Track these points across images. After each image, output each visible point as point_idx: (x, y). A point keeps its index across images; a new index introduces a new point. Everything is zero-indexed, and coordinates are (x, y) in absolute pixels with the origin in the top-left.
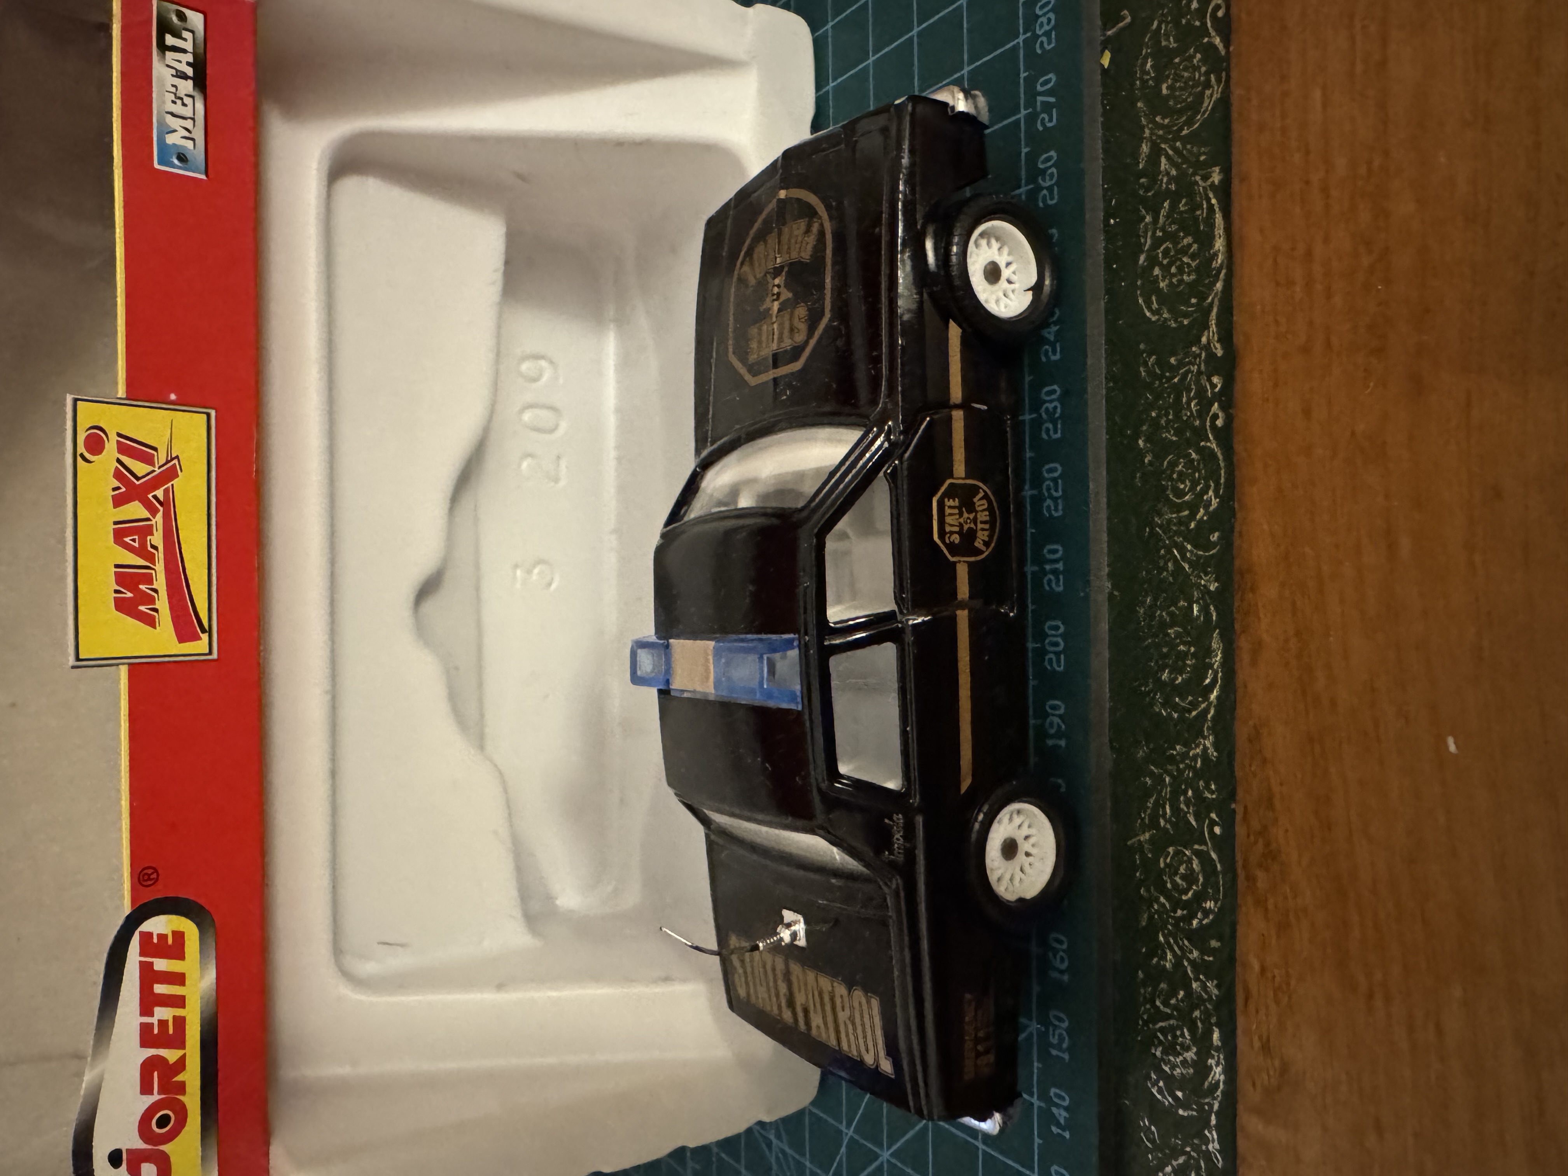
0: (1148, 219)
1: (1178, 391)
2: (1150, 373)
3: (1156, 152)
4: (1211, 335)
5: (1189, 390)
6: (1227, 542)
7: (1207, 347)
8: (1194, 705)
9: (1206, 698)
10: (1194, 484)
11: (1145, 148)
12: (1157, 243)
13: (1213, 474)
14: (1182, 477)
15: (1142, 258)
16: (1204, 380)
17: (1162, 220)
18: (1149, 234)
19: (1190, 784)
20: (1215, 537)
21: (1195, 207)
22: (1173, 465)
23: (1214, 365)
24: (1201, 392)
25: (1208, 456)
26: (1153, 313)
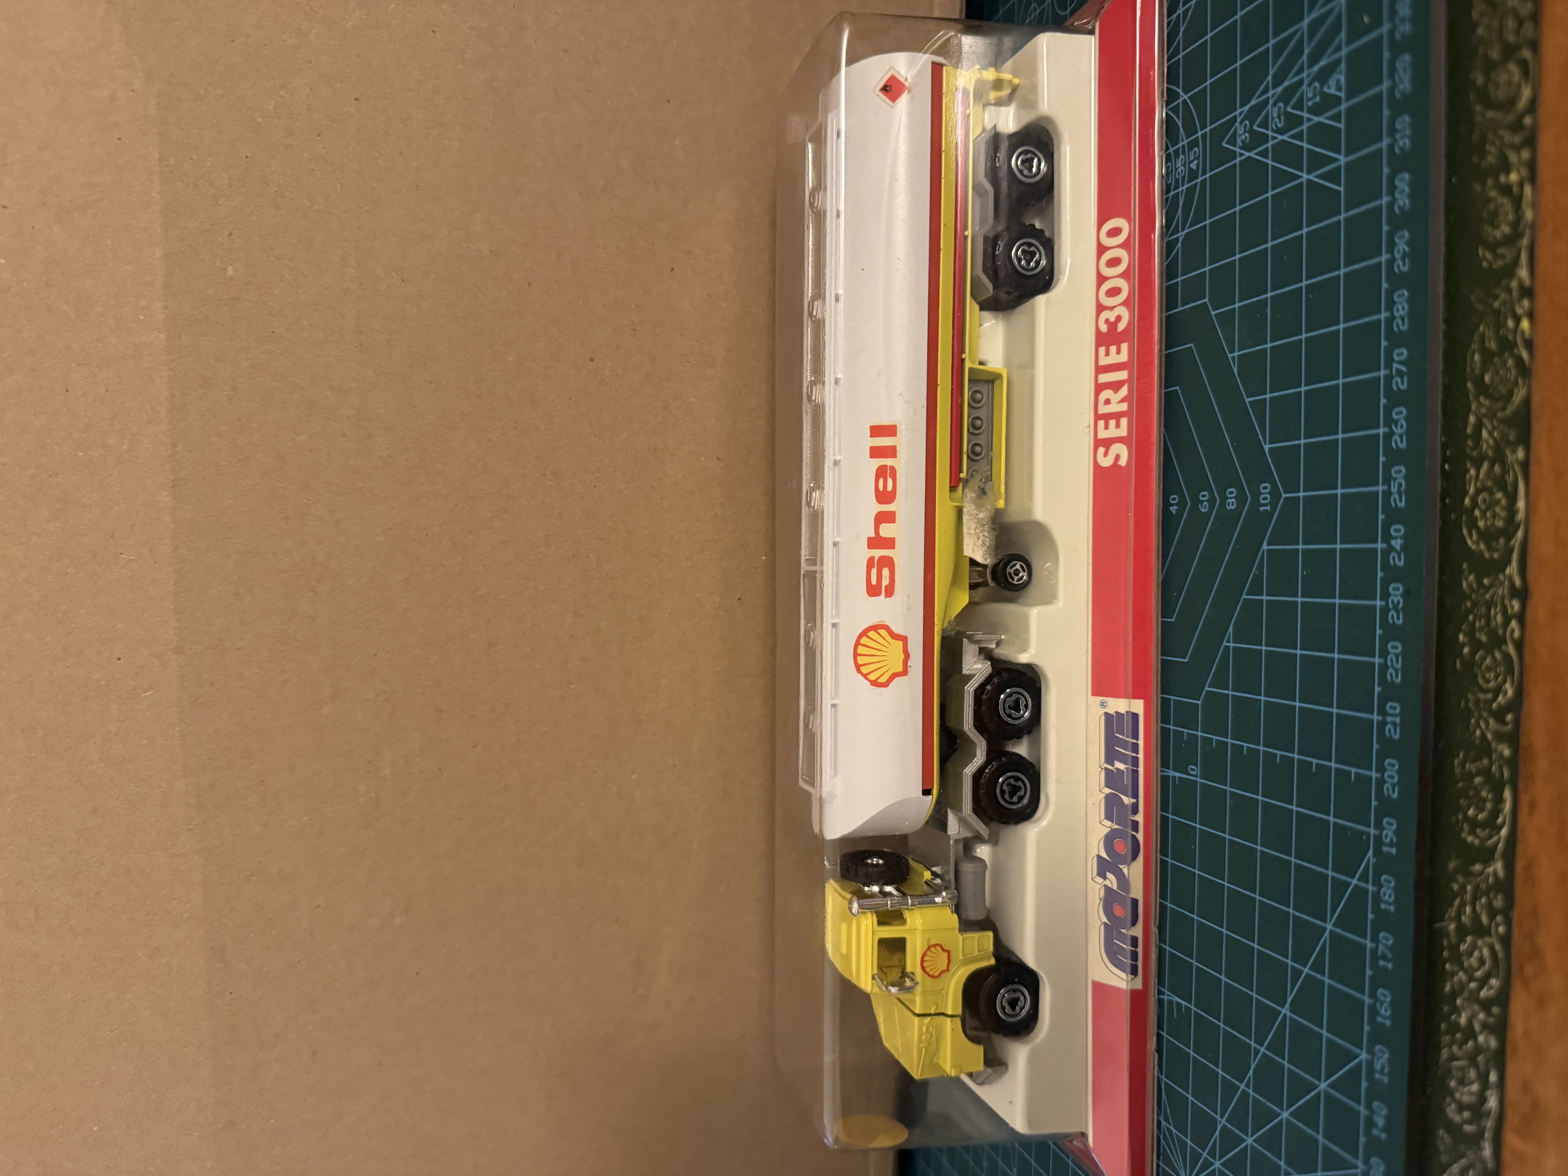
0: (1473, 472)
1: (1490, 604)
2: (1470, 586)
3: (1479, 426)
4: (1512, 569)
5: (1496, 607)
6: (1517, 722)
7: (1511, 579)
8: (1490, 837)
9: (1498, 833)
10: (1497, 677)
11: (1472, 419)
12: (1478, 492)
13: (1510, 670)
14: (1489, 669)
15: (1467, 501)
16: (1506, 601)
17: (1481, 476)
18: (1473, 484)
19: (1487, 893)
20: (1509, 717)
21: (1505, 471)
22: (1483, 659)
23: (1515, 592)
24: (1504, 610)
25: (1507, 657)
26: (1474, 542)
